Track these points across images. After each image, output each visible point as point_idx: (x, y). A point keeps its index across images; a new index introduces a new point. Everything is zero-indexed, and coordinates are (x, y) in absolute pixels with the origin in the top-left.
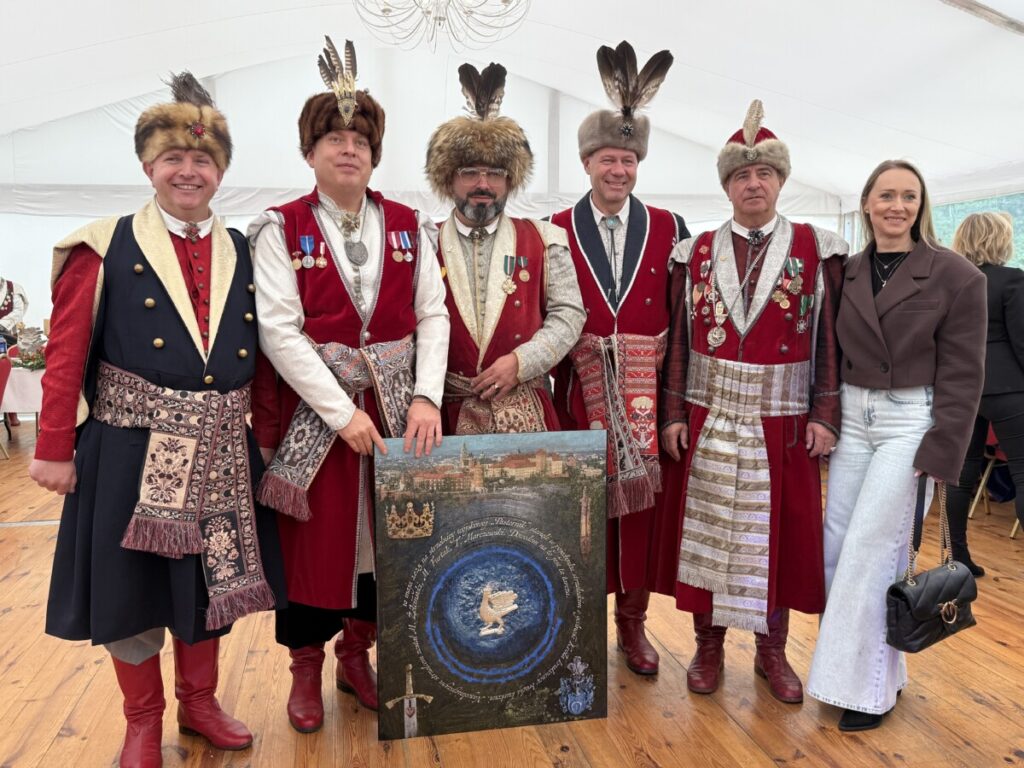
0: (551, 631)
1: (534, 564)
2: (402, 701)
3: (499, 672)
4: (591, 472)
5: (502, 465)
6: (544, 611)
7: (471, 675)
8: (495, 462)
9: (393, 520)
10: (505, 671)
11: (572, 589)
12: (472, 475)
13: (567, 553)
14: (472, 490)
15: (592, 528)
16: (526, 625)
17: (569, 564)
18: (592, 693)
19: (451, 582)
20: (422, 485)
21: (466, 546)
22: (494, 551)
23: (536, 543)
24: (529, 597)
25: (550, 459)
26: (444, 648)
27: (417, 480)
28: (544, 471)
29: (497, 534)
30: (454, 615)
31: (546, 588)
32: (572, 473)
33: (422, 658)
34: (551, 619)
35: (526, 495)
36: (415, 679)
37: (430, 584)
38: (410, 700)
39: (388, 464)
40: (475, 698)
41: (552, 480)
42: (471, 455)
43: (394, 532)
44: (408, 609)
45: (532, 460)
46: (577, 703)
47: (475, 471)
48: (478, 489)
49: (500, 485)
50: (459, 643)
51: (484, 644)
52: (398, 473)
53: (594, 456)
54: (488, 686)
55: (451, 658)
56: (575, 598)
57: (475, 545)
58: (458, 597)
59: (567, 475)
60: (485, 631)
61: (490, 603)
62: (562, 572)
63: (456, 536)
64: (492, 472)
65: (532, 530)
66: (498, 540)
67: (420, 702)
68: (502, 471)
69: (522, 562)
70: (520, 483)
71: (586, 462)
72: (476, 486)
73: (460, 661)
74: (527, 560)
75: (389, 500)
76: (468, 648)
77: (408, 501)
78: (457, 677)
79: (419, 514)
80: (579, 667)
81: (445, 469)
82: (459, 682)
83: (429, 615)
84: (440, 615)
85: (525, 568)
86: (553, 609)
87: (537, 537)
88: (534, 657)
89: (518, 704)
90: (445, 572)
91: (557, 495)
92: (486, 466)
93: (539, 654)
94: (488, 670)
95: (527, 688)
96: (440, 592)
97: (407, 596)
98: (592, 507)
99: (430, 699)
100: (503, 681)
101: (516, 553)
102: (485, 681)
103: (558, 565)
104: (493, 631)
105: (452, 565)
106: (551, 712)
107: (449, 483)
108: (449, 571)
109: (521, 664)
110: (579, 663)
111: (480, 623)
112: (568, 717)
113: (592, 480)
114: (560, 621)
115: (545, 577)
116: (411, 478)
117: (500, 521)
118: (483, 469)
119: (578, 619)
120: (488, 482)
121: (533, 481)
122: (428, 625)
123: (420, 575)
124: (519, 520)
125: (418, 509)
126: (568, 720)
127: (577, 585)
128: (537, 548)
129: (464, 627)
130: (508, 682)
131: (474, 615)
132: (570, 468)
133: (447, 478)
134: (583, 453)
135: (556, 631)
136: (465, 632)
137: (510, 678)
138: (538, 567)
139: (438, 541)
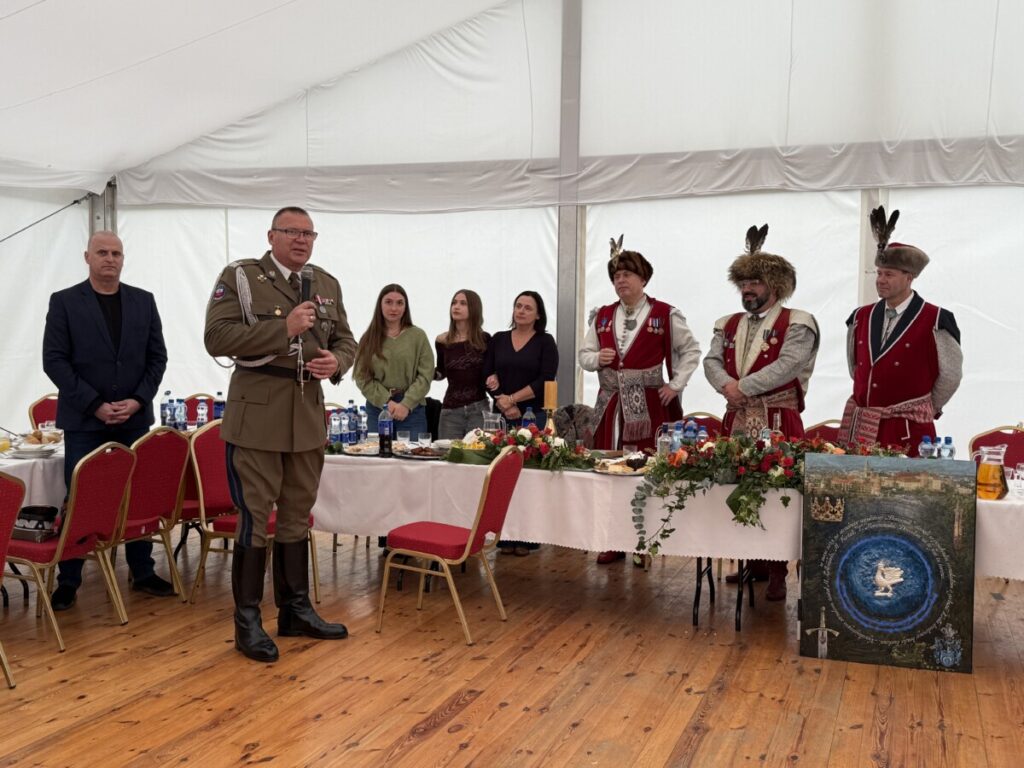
0: (929, 602)
1: (916, 551)
2: (817, 631)
3: (888, 624)
4: (963, 491)
5: (895, 478)
6: (924, 586)
7: (867, 622)
8: (889, 476)
9: (815, 507)
10: (893, 625)
11: (946, 574)
12: (873, 483)
13: (943, 547)
14: (872, 492)
15: (963, 531)
16: (910, 594)
17: (944, 555)
18: (960, 654)
19: (855, 555)
20: (836, 486)
21: (866, 531)
22: (887, 537)
23: (918, 536)
24: (912, 574)
25: (931, 478)
26: (848, 600)
27: (833, 483)
28: (926, 486)
29: (889, 526)
30: (856, 579)
31: (926, 570)
32: (948, 489)
33: (832, 604)
34: (929, 593)
35: (913, 502)
36: (826, 617)
37: (840, 554)
38: (823, 632)
39: (814, 470)
40: (871, 639)
41: (932, 493)
42: (872, 470)
43: (816, 516)
44: (823, 569)
45: (918, 478)
46: (947, 658)
47: (876, 480)
48: (876, 493)
49: (893, 492)
50: (859, 598)
51: (877, 602)
52: (819, 476)
53: (966, 479)
54: (880, 632)
55: (854, 608)
56: (948, 581)
57: (874, 532)
58: (860, 566)
59: (944, 491)
60: (878, 593)
61: (883, 575)
62: (938, 560)
63: (859, 524)
64: (887, 483)
65: (917, 527)
66: (890, 531)
67: (830, 634)
68: (895, 483)
69: (907, 549)
70: (909, 493)
71: (959, 483)
72: (875, 491)
73: (860, 610)
74: (912, 548)
75: (813, 494)
76: (865, 604)
77: (827, 495)
78: (857, 623)
79: (834, 505)
80: (950, 632)
81: (853, 477)
82: (858, 626)
83: (838, 575)
84: (845, 575)
85: (910, 554)
86: (930, 587)
87: (921, 533)
88: (916, 618)
89: (902, 650)
90: (850, 548)
91: (937, 503)
92: (883, 478)
93: (919, 616)
94: (880, 621)
95: (909, 640)
96: (846, 561)
97: (823, 559)
98: (964, 516)
99: (837, 634)
100: (891, 631)
101: (904, 542)
102: (877, 629)
103: (935, 554)
104: (884, 594)
105: (855, 543)
106: (928, 661)
107: (855, 488)
108: (854, 547)
109: (905, 621)
110: (950, 629)
111: (875, 587)
112: (941, 667)
113: (964, 496)
114: (936, 596)
115: (926, 563)
116: (829, 481)
117: (891, 517)
118: (881, 481)
119: (950, 596)
120: (883, 489)
121: (918, 492)
122: (837, 582)
123: (833, 546)
124: (907, 518)
125: (833, 502)
126: (941, 670)
127: (950, 571)
128: (920, 540)
129: (863, 588)
130: (895, 632)
131: (871, 581)
132: (947, 486)
133: (854, 484)
134: (957, 476)
135: (932, 602)
136: (865, 593)
137: (896, 630)
138: (920, 554)
139: (846, 525)
